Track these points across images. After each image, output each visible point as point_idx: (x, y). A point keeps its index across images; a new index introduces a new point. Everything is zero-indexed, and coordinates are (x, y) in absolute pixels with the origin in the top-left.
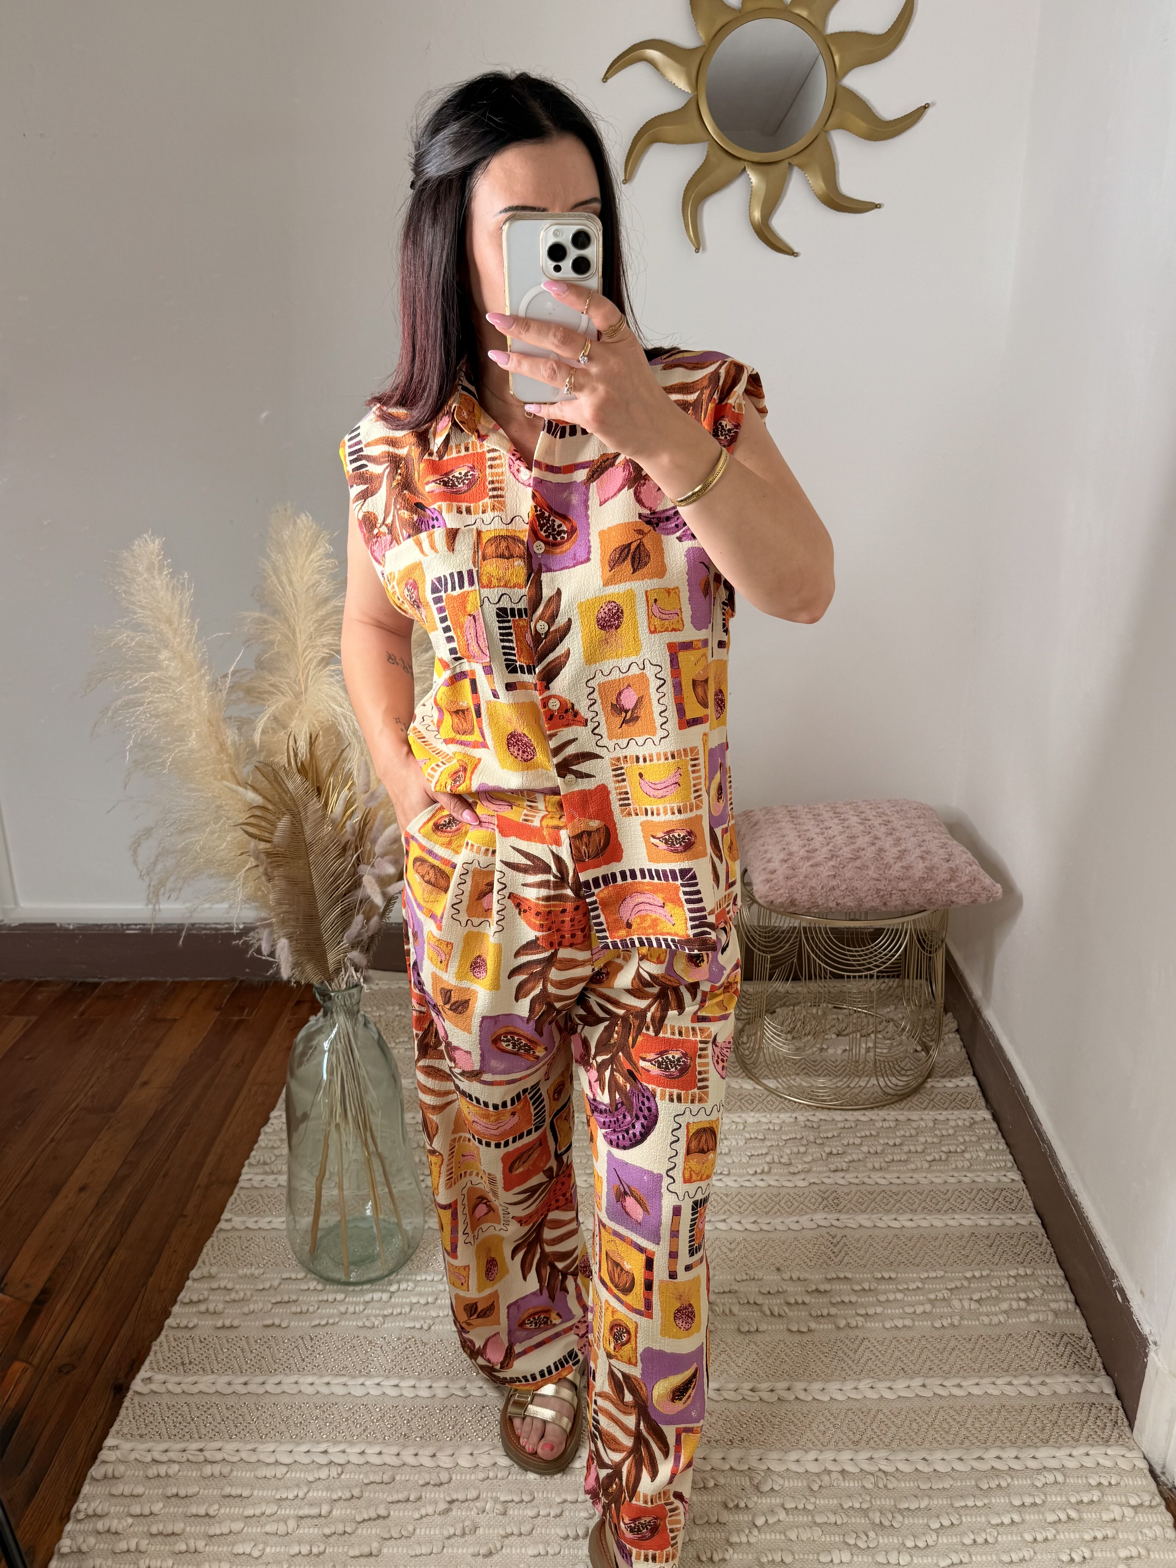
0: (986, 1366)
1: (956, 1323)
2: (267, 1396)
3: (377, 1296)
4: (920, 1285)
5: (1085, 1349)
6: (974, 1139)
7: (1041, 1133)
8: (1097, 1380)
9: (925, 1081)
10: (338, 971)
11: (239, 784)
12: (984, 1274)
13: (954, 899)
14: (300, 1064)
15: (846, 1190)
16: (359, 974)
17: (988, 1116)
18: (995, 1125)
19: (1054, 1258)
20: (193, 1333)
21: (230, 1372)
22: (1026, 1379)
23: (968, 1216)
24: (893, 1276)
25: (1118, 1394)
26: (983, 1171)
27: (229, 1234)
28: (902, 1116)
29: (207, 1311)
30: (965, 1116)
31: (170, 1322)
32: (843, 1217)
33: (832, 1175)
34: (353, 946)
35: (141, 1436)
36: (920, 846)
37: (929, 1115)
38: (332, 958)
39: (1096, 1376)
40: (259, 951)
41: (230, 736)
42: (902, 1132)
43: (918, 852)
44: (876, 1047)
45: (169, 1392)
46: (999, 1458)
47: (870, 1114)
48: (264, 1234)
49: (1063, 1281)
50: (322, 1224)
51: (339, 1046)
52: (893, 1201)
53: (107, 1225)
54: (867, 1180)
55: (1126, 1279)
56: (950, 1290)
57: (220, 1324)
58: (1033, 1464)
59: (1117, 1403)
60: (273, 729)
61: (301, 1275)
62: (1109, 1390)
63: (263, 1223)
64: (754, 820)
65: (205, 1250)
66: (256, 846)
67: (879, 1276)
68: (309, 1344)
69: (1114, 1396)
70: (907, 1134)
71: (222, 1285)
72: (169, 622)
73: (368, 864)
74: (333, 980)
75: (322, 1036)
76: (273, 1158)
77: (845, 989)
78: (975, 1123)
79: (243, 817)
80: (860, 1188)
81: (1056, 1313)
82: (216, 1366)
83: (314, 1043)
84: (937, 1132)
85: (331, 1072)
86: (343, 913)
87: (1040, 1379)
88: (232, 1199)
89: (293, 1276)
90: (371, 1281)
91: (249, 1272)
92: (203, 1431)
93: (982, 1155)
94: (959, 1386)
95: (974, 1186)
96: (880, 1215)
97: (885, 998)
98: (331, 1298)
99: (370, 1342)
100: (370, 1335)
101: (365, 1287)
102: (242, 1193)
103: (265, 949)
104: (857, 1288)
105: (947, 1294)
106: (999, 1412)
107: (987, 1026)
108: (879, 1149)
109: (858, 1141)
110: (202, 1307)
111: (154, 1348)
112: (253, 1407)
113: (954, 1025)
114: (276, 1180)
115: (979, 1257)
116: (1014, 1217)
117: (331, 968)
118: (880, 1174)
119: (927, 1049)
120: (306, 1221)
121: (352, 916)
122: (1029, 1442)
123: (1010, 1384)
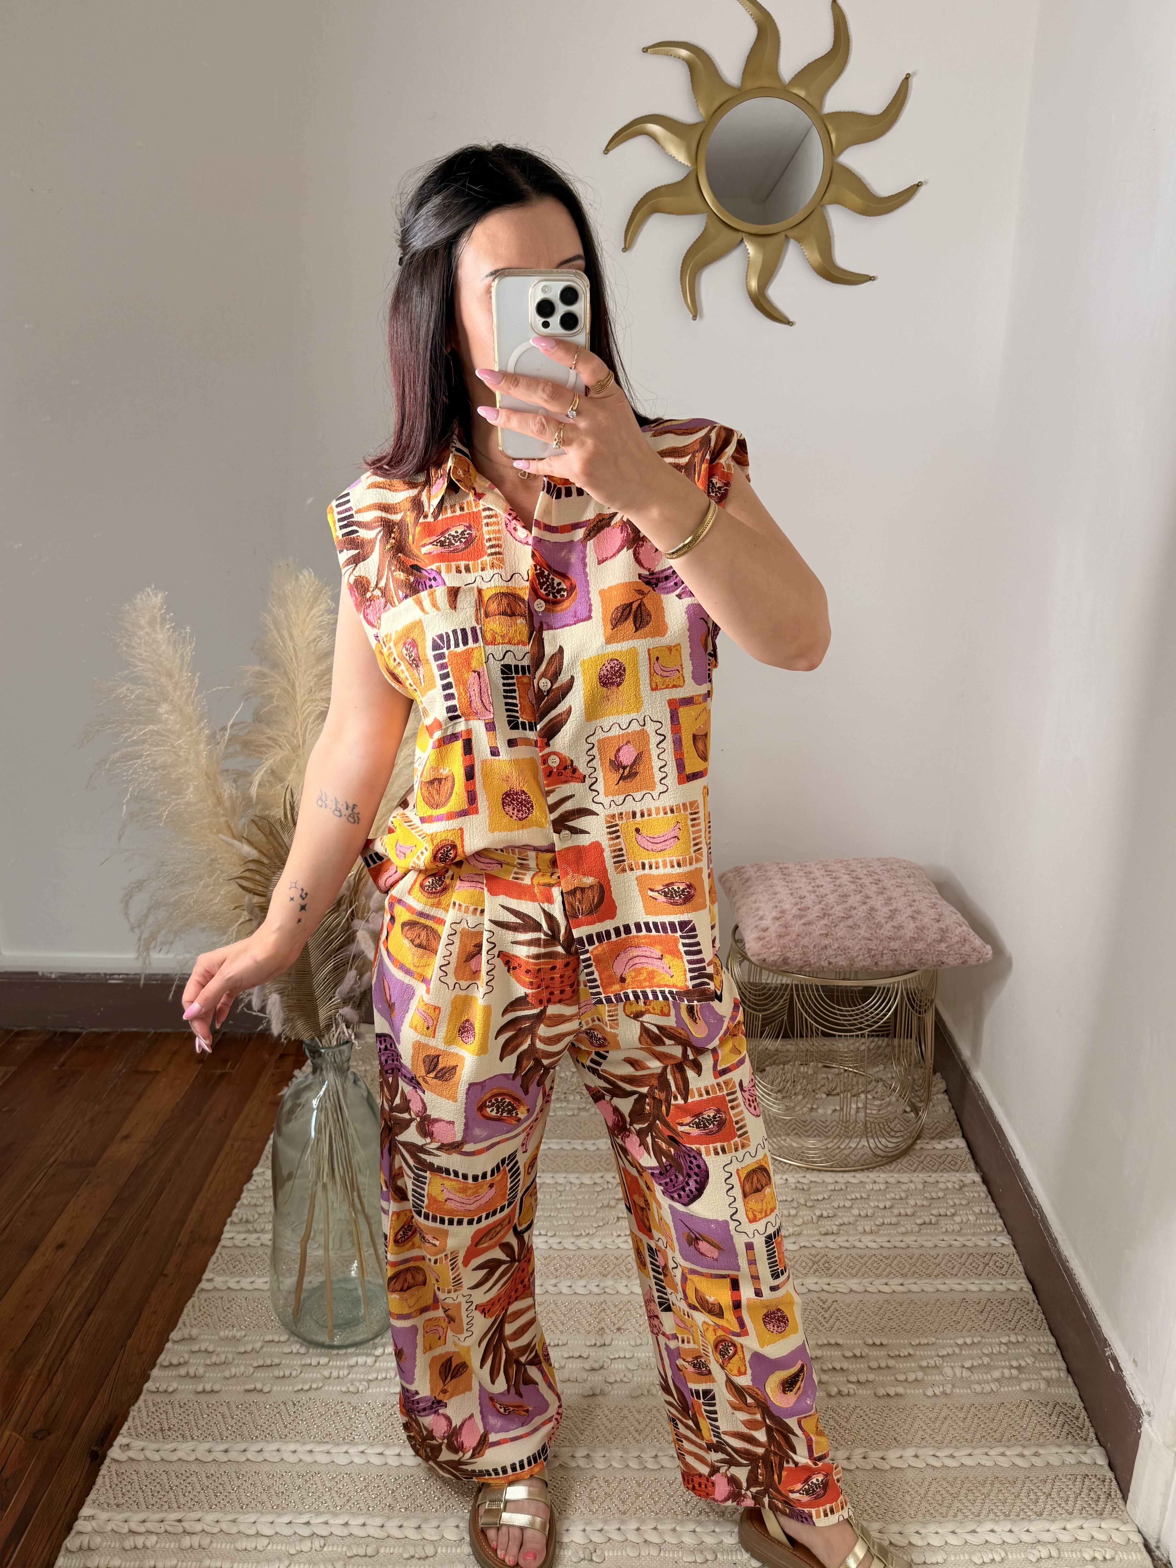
0: (978, 1436)
1: (948, 1391)
2: (248, 1464)
3: (361, 1360)
4: (912, 1352)
5: (1077, 1418)
6: (964, 1202)
7: (1032, 1199)
8: (1090, 1451)
9: (914, 1143)
10: (328, 1027)
11: (234, 837)
12: (975, 1340)
13: (944, 959)
14: (288, 1121)
15: (837, 1254)
16: (350, 1031)
17: (977, 1178)
18: (984, 1188)
19: (1045, 1325)
20: (172, 1398)
21: (210, 1439)
22: (1018, 1450)
23: (959, 1281)
24: (885, 1342)
25: (1111, 1466)
26: (974, 1234)
27: (210, 1295)
28: (893, 1177)
29: (188, 1373)
30: (954, 1179)
31: (149, 1385)
32: (834, 1281)
33: (822, 1238)
34: (345, 1002)
35: (118, 1506)
36: (911, 906)
37: (919, 1178)
38: (323, 1014)
39: (1090, 1447)
40: (249, 1006)
41: (227, 789)
42: (893, 1195)
43: (909, 911)
44: (865, 1107)
45: (147, 1459)
46: (992, 1531)
47: (859, 1175)
48: (246, 1294)
49: (1055, 1349)
50: (305, 1285)
51: (328, 1104)
52: (883, 1266)
53: (85, 1284)
54: (858, 1244)
55: (1119, 1348)
56: (942, 1357)
57: (200, 1388)
58: (1026, 1538)
59: (1110, 1475)
60: (269, 782)
61: (284, 1338)
62: (1102, 1461)
63: (245, 1283)
64: (746, 876)
65: (185, 1311)
66: (250, 900)
67: (871, 1342)
68: (292, 1409)
69: (1107, 1468)
70: (897, 1197)
71: (203, 1348)
72: (170, 675)
73: (363, 918)
74: (323, 1036)
75: (311, 1094)
76: (256, 1216)
77: (835, 1048)
78: (965, 1185)
79: (238, 871)
80: (850, 1251)
81: (1048, 1382)
82: (196, 1433)
83: (302, 1100)
84: (927, 1195)
85: (319, 1131)
86: (336, 968)
87: (1033, 1450)
88: (214, 1258)
89: (276, 1339)
90: (356, 1345)
91: (230, 1334)
92: (182, 1500)
93: (972, 1218)
94: (952, 1456)
95: (964, 1250)
96: (871, 1279)
97: (876, 1058)
98: (314, 1362)
99: (355, 1408)
100: (354, 1400)
101: (350, 1350)
102: (224, 1252)
103: (256, 1003)
104: (849, 1354)
105: (939, 1361)
106: (992, 1484)
107: (976, 1087)
108: (870, 1213)
109: (848, 1204)
110: (183, 1371)
111: (132, 1414)
112: (234, 1475)
113: (942, 1086)
114: (259, 1239)
115: (970, 1324)
116: (1004, 1282)
117: (322, 1024)
118: (871, 1237)
119: (915, 1110)
120: (289, 1282)
121: (345, 972)
122: (1022, 1515)
123: (1003, 1454)
